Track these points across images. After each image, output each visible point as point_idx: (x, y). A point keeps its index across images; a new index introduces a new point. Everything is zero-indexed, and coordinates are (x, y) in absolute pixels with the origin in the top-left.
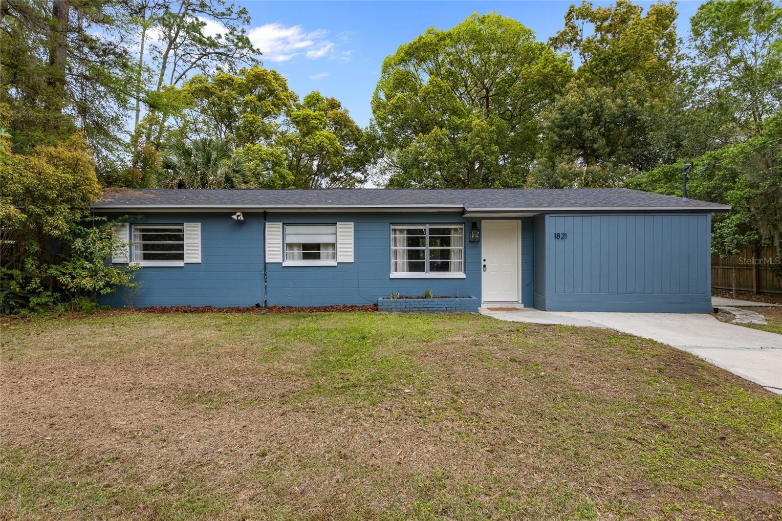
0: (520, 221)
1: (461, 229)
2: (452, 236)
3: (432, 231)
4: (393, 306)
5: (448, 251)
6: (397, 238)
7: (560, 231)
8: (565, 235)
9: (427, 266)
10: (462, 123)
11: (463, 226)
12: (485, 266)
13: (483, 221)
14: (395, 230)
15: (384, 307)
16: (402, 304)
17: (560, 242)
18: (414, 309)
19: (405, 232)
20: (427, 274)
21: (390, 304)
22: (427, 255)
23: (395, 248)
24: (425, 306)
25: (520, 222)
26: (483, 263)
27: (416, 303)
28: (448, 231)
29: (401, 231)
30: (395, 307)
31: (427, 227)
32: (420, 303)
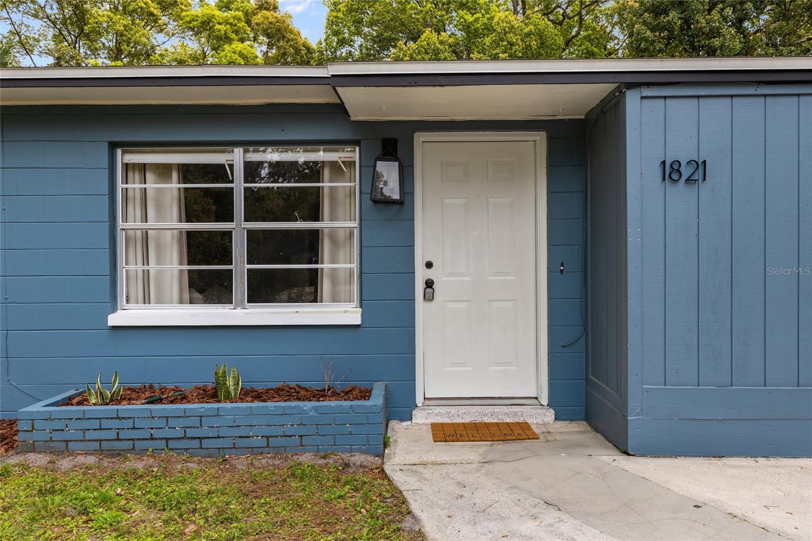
0: (543, 134)
1: (351, 164)
2: (326, 184)
3: (252, 170)
4: (71, 434)
5: (315, 235)
6: (150, 194)
7: (683, 152)
8: (700, 166)
9: (240, 285)
10: (477, 20)
11: (353, 154)
12: (429, 284)
13: (420, 138)
14: (143, 168)
15: (36, 436)
16: (105, 424)
17: (679, 193)
18: (151, 445)
19: (175, 175)
20: (239, 311)
21: (60, 425)
22: (239, 248)
23: (144, 225)
24: (190, 433)
25: (540, 138)
26: (421, 275)
27: (157, 423)
28: (314, 171)
29: (163, 171)
30: (79, 435)
31: (237, 157)
32: (172, 422)
